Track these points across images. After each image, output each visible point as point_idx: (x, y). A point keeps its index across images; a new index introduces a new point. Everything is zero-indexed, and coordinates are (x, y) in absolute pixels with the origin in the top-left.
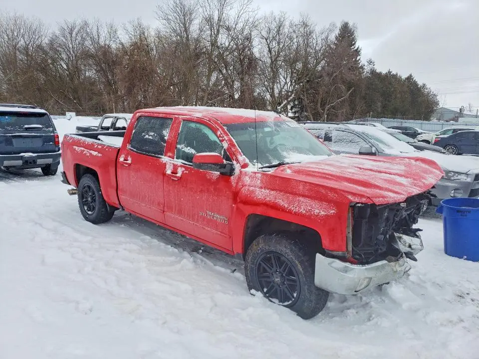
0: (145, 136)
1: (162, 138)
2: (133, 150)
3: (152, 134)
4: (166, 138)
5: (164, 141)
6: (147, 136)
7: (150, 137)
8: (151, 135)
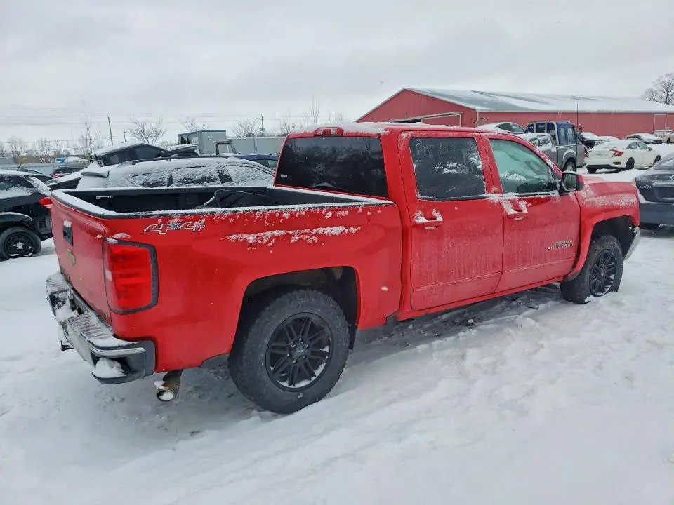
0: (441, 170)
1: (473, 167)
2: (430, 199)
3: (455, 165)
4: (480, 167)
5: (478, 172)
6: (446, 170)
7: (453, 171)
8: (453, 168)
